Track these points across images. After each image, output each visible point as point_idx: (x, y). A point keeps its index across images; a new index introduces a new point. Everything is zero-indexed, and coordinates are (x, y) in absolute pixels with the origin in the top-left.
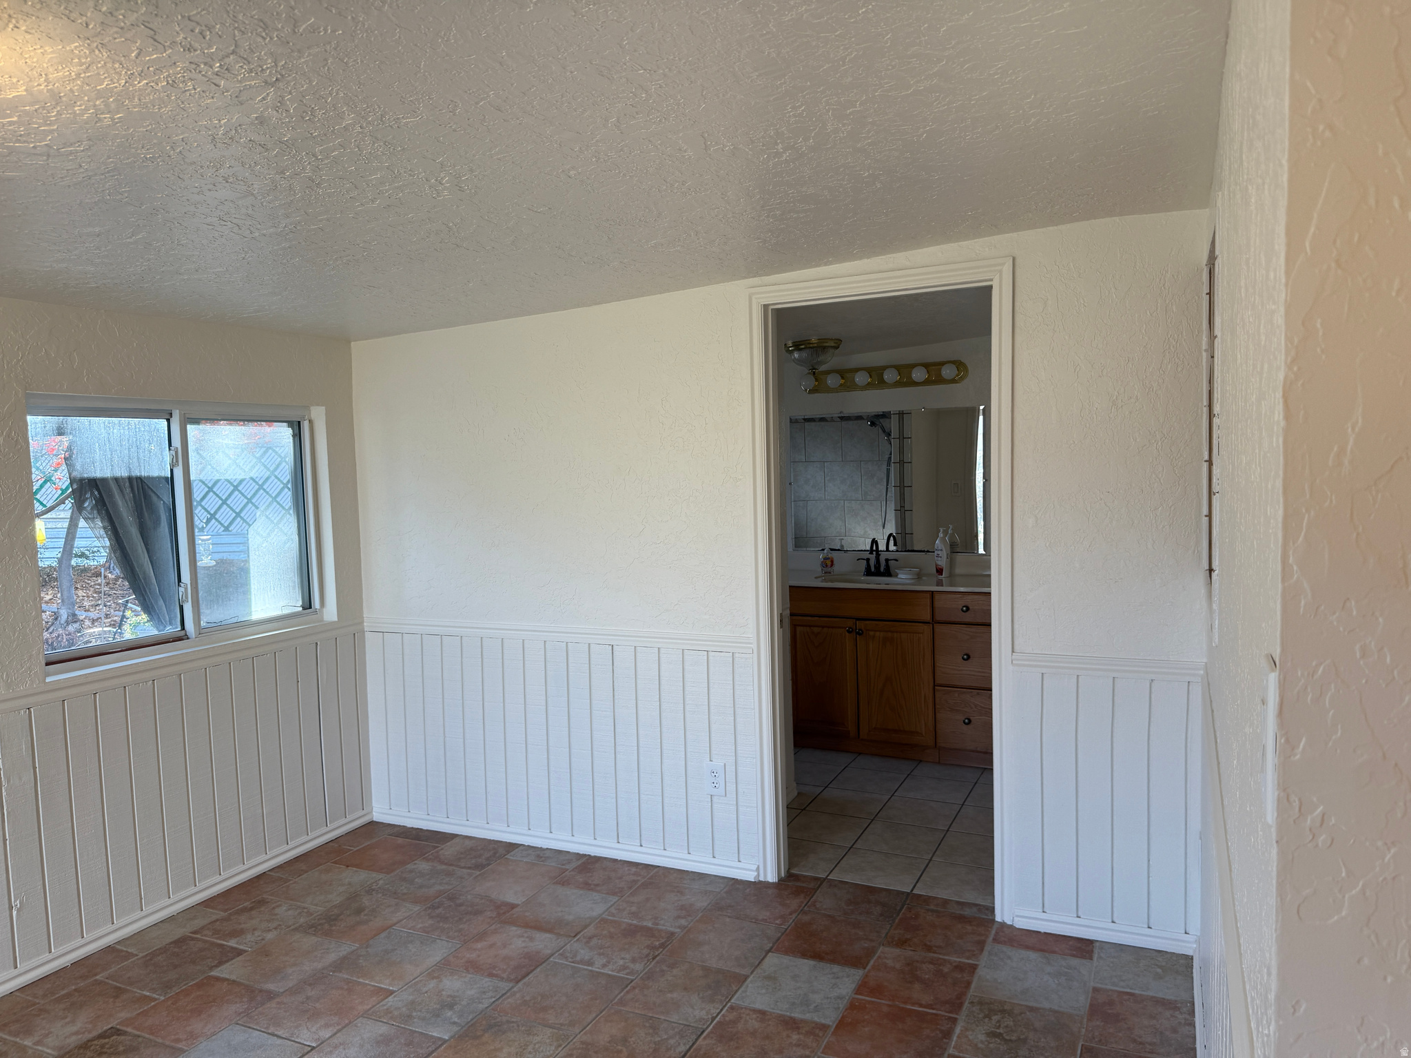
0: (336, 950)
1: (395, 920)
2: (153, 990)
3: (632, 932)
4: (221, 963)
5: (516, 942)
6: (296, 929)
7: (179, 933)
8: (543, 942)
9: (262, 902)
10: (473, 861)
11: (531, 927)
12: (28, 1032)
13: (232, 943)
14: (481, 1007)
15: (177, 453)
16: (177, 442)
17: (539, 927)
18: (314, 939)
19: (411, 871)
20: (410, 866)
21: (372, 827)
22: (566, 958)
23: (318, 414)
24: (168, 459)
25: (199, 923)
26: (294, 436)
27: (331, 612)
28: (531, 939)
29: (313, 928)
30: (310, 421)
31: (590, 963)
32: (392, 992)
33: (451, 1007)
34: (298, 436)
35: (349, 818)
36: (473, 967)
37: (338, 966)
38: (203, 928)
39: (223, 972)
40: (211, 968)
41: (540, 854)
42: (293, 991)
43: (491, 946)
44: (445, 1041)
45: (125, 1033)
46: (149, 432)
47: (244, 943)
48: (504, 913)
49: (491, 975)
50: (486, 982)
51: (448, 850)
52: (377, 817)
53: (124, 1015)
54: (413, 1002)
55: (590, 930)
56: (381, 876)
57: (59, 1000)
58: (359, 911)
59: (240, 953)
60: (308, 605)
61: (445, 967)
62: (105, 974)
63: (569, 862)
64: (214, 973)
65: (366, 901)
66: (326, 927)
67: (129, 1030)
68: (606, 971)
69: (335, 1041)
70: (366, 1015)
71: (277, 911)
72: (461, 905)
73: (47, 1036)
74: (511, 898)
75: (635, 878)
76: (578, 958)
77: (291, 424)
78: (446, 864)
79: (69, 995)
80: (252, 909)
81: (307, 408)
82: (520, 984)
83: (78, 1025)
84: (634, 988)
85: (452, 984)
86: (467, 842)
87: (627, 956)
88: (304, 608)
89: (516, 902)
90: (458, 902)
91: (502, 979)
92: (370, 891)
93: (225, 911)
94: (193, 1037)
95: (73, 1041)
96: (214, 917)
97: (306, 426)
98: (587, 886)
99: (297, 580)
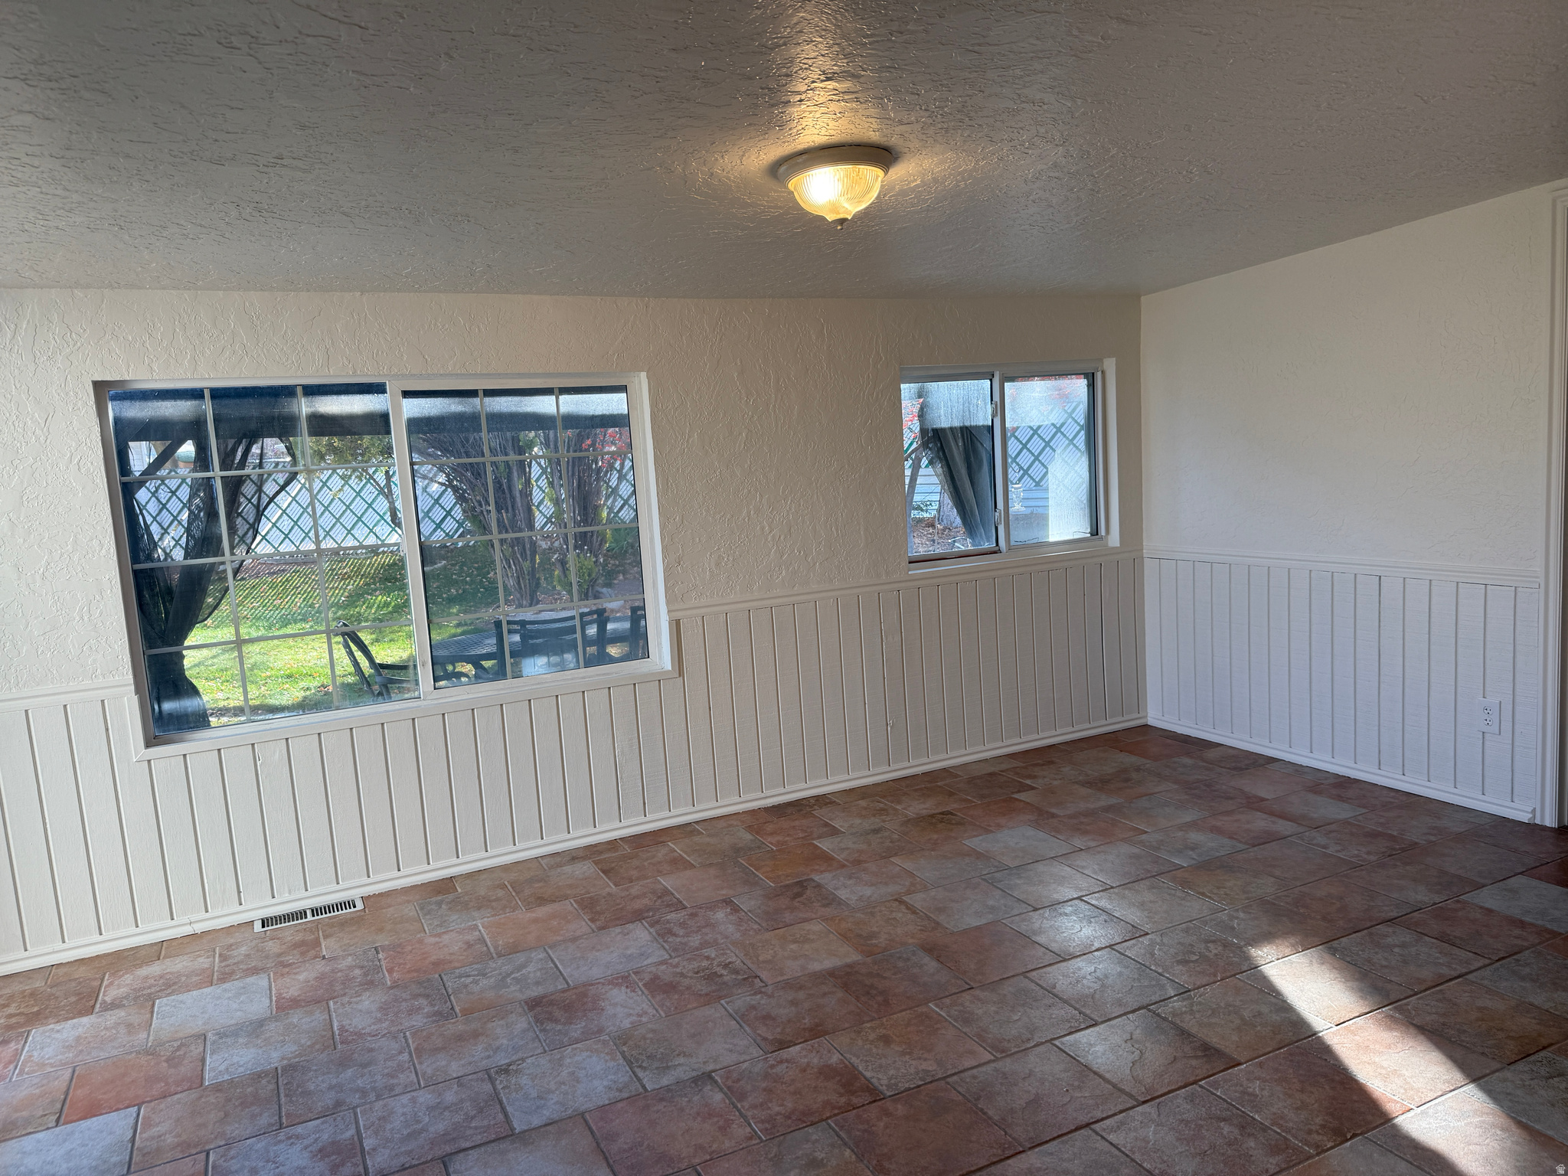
0: (1105, 801)
1: (1156, 790)
2: (974, 797)
3: (1374, 835)
4: (1019, 792)
5: (1260, 822)
6: (1076, 782)
7: (992, 769)
8: (1283, 827)
9: (1052, 762)
10: (1233, 764)
11: (1276, 816)
12: (899, 802)
13: (1028, 782)
14: (1218, 854)
15: (996, 406)
16: (997, 398)
17: (1283, 816)
18: (1089, 791)
19: (1175, 763)
20: (1176, 759)
21: (1146, 728)
22: (1303, 840)
23: (1110, 365)
24: (990, 411)
25: (1004, 766)
26: (1088, 386)
27: (1114, 539)
28: (1274, 823)
29: (1088, 784)
30: (1103, 372)
31: (1324, 847)
32: (1146, 832)
33: (1193, 849)
34: (1091, 386)
35: (1126, 717)
36: (1217, 830)
37: (1108, 809)
38: (1007, 770)
39: (1022, 796)
40: (1013, 793)
41: (1298, 769)
42: (1070, 817)
43: (1236, 821)
44: (1184, 867)
45: (956, 815)
46: (978, 390)
47: (1038, 783)
48: (1254, 803)
49: (1231, 838)
50: (1226, 841)
51: (1211, 754)
52: (1151, 722)
53: (955, 806)
54: (1162, 841)
55: (1333, 827)
56: (1149, 761)
57: (916, 790)
58: (1127, 780)
59: (1033, 788)
60: (1095, 532)
61: (1193, 825)
62: (943, 783)
63: (1326, 779)
64: (1016, 796)
65: (1134, 775)
66: (1100, 785)
67: (959, 814)
68: (1339, 855)
69: (1099, 849)
70: (1124, 840)
71: (1062, 769)
72: (1215, 791)
73: (909, 806)
74: (1263, 794)
75: (1392, 800)
76: (1314, 842)
77: (1086, 376)
78: (1207, 763)
79: (921, 789)
80: (1043, 765)
81: (1101, 360)
82: (1255, 848)
83: (927, 805)
84: (1362, 870)
85: (1194, 837)
86: (1230, 751)
87: (1364, 850)
88: (1092, 535)
89: (1267, 797)
90: (1213, 788)
91: (1241, 842)
92: (1138, 770)
93: (1024, 763)
94: (999, 826)
95: (925, 812)
96: (1016, 765)
97: (1099, 376)
98: (1340, 798)
99: (1087, 511)
